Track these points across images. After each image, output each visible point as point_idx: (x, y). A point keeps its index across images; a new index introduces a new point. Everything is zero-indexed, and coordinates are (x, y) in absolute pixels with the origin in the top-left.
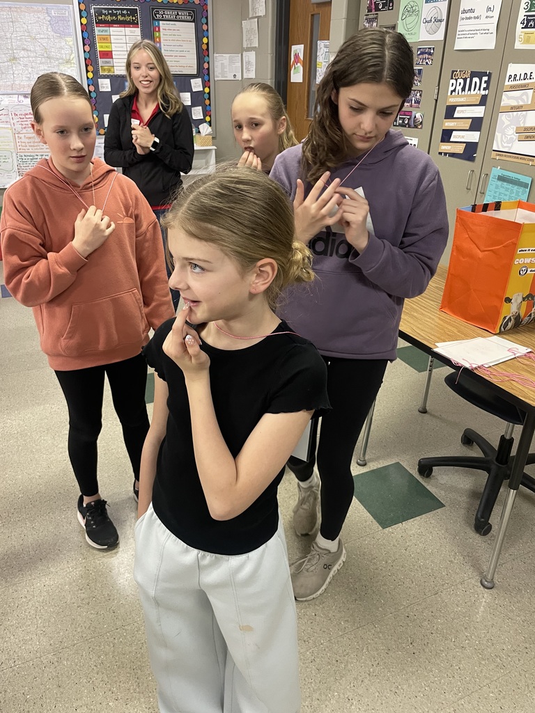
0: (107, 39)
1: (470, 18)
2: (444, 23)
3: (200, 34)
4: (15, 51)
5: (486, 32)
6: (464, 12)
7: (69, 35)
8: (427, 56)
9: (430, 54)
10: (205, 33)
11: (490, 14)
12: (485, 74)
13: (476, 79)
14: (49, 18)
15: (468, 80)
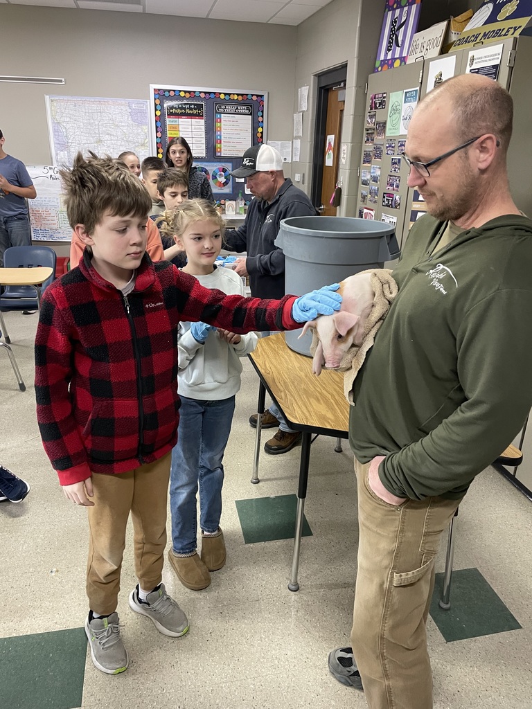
0: (176, 128)
3: (255, 125)
4: (101, 135)
7: (146, 124)
10: (260, 124)
14: (130, 110)
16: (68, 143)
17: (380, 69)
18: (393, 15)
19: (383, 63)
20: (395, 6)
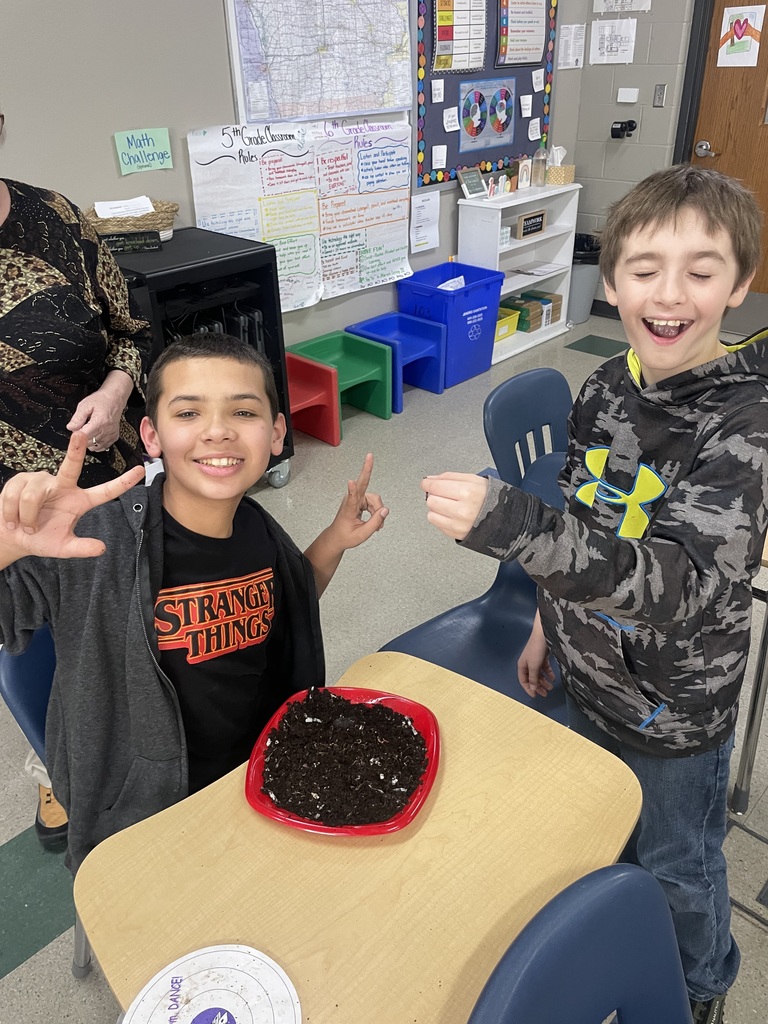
4: (327, 31)
16: (267, 56)
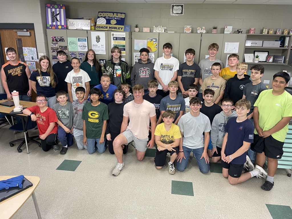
1: (96, 47)
2: (87, 47)
5: (103, 50)
6: (94, 45)
8: (83, 55)
9: (84, 54)
11: (102, 46)
12: (104, 60)
13: (101, 61)
15: (99, 61)
17: (50, 27)
18: (51, 10)
19: (52, 26)
20: (51, 7)
